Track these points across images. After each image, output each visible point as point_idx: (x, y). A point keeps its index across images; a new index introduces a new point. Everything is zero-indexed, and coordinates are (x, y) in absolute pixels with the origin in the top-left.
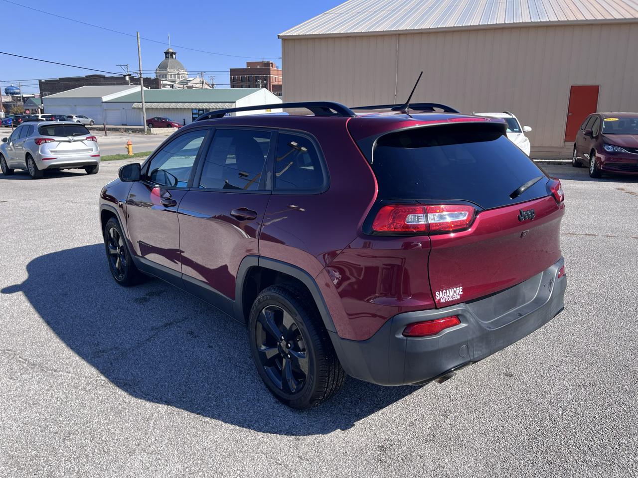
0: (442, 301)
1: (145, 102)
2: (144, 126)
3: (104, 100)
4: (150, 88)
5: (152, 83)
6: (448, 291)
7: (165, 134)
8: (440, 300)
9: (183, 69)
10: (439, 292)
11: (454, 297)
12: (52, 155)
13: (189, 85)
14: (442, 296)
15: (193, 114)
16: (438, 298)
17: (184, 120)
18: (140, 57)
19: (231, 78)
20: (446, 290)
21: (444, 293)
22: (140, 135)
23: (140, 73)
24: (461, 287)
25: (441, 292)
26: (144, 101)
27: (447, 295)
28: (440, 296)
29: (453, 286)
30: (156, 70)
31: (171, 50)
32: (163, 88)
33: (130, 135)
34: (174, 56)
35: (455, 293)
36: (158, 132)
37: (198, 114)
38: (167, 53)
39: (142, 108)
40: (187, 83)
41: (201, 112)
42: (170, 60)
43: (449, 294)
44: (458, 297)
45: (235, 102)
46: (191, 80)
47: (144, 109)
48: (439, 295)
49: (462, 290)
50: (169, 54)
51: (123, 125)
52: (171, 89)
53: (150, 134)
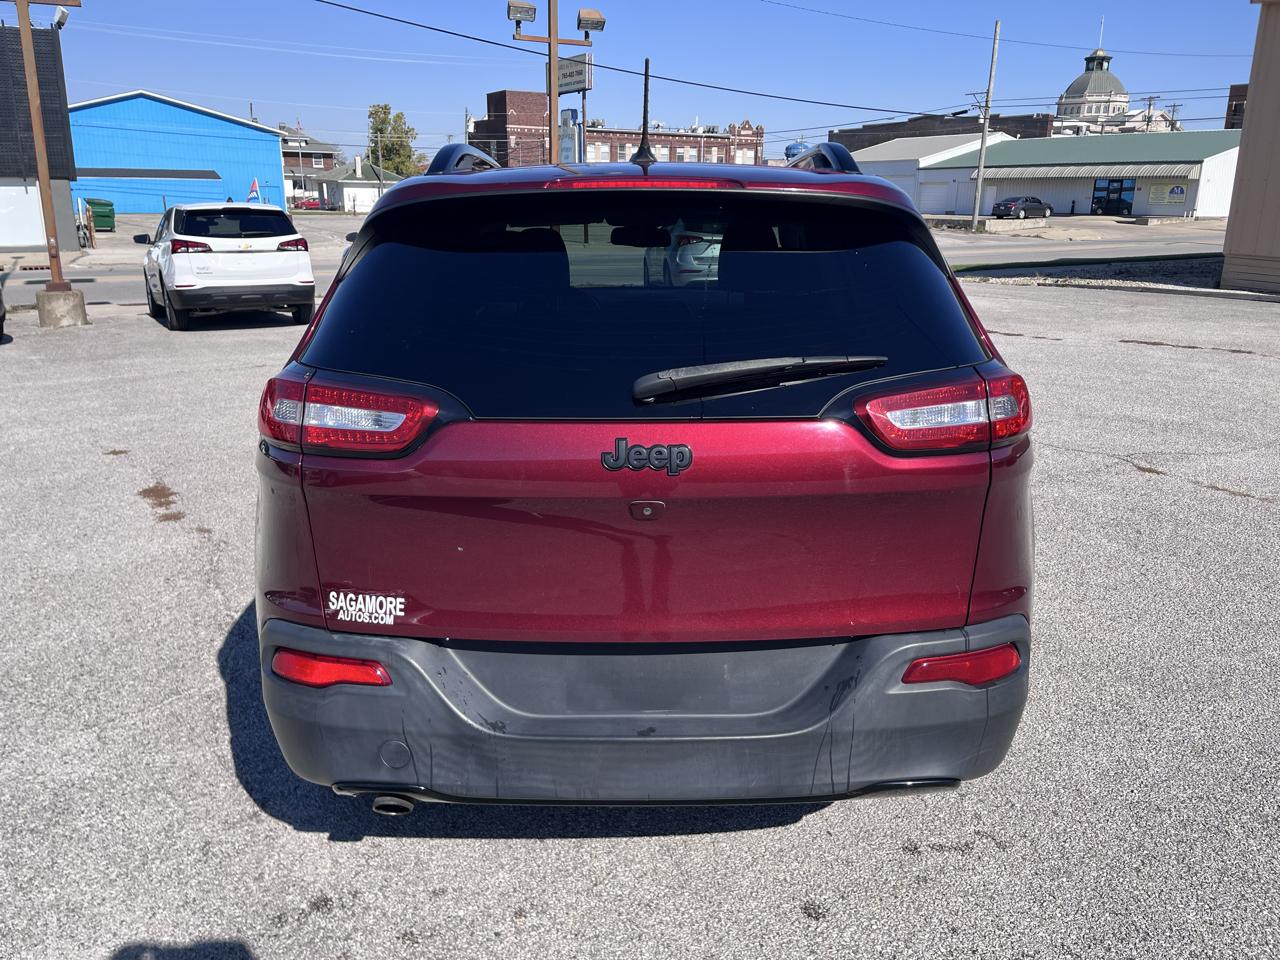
0: (341, 616)
1: (985, 167)
2: (973, 215)
3: (921, 166)
4: (1019, 136)
5: (1032, 126)
6: (360, 597)
7: (1012, 233)
8: (337, 612)
9: (1120, 92)
10: (338, 595)
11: (376, 618)
12: (695, 265)
13: (1128, 125)
14: (343, 604)
15: (1095, 189)
16: (333, 607)
17: (1073, 202)
18: (993, 73)
19: (1230, 106)
20: (357, 594)
21: (351, 600)
22: (960, 234)
23: (987, 106)
24: (403, 600)
25: (342, 595)
26: (982, 164)
27: (359, 606)
28: (340, 604)
29: (379, 591)
30: (1061, 98)
31: (1100, 53)
32: (1054, 136)
33: (944, 233)
34: (1105, 64)
35: (383, 609)
36: (1000, 229)
37: (1107, 189)
38: (1089, 60)
39: (976, 179)
40: (1123, 123)
41: (1115, 185)
42: (1096, 74)
43: (362, 606)
44: (390, 621)
45: (1201, 162)
46: (1134, 116)
47: (980, 181)
48: (337, 599)
49: (402, 607)
50: (1094, 62)
51: (947, 213)
52: (1075, 136)
53: (981, 232)
